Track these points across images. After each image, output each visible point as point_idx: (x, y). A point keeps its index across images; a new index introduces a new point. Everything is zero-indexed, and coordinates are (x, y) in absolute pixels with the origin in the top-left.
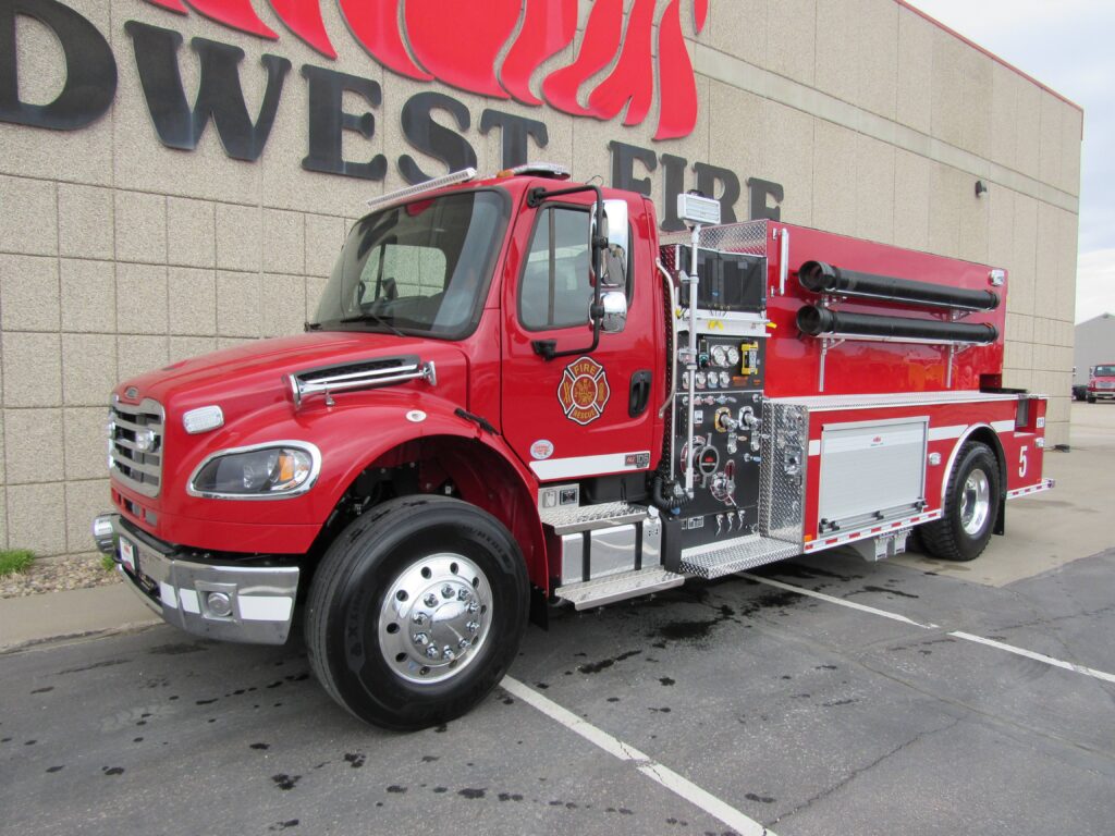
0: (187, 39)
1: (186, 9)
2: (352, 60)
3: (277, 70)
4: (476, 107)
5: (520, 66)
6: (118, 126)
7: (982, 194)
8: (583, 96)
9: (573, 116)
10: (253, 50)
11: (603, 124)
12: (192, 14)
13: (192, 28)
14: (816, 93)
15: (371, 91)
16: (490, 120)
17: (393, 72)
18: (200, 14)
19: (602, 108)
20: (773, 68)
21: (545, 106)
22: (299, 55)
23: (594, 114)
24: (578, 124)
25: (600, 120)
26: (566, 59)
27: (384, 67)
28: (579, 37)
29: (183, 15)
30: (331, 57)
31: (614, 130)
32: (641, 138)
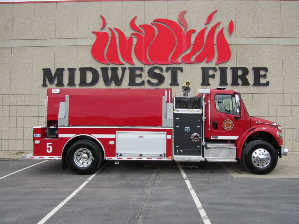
0: (109, 68)
1: (109, 63)
2: (138, 64)
3: (124, 69)
4: (164, 67)
5: (175, 57)
6: (99, 84)
8: (193, 59)
9: (191, 64)
10: (120, 67)
11: (200, 64)
12: (111, 64)
13: (111, 66)
15: (141, 69)
17: (146, 65)
18: (112, 63)
19: (199, 60)
20: (262, 36)
21: (183, 63)
22: (127, 66)
23: (195, 62)
24: (192, 65)
25: (199, 63)
26: (189, 51)
27: (144, 64)
28: (192, 46)
29: (109, 64)
30: (134, 65)
31: (204, 64)
32: (212, 64)
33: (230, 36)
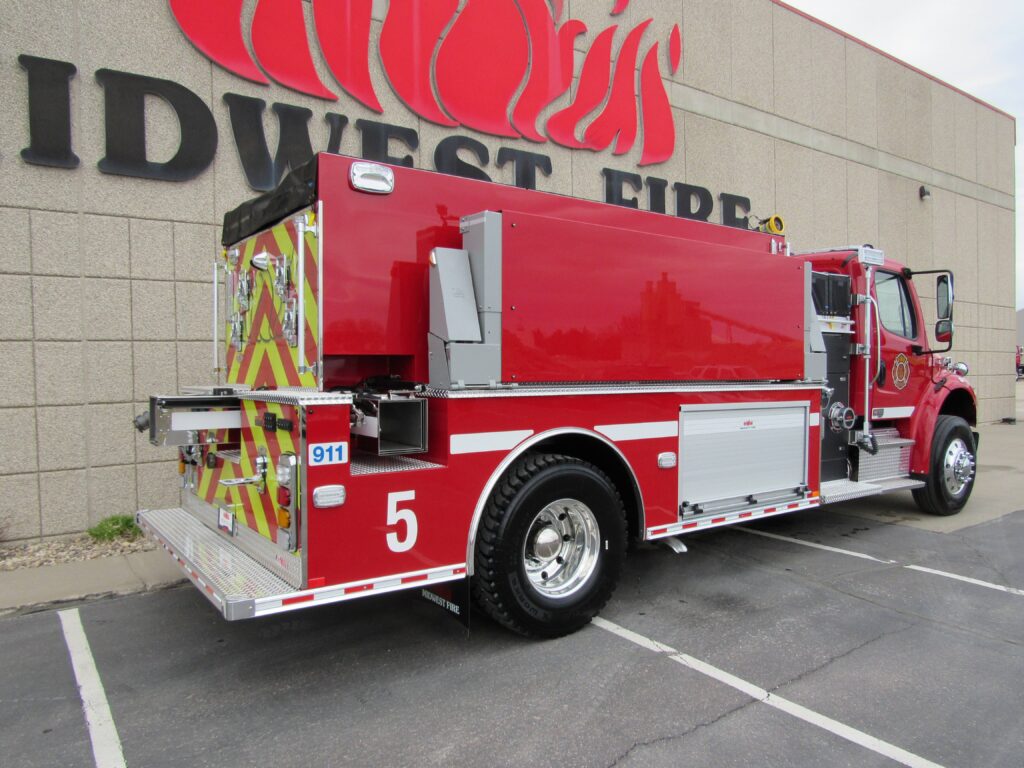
0: (269, 104)
1: (268, 81)
2: (395, 114)
3: (337, 123)
4: (493, 146)
5: (527, 111)
6: (218, 176)
7: (926, 197)
8: (580, 132)
9: (572, 149)
10: (319, 110)
11: (596, 154)
12: (273, 86)
13: (273, 96)
14: (775, 118)
15: (410, 138)
16: (505, 156)
17: (426, 121)
18: (277, 83)
19: (596, 141)
20: (738, 99)
21: (548, 142)
22: (353, 112)
23: (588, 147)
24: (577, 155)
25: (594, 152)
26: (565, 102)
27: (419, 118)
28: (575, 84)
29: (264, 85)
30: (378, 111)
31: (606, 160)
32: (628, 164)
33: (670, 78)
